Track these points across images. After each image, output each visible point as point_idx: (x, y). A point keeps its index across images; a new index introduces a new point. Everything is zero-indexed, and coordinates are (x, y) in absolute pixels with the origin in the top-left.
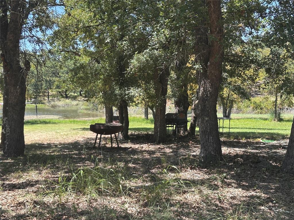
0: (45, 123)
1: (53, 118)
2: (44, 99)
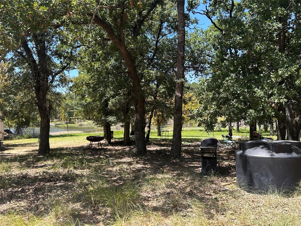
0: (71, 136)
1: (77, 132)
2: (75, 120)
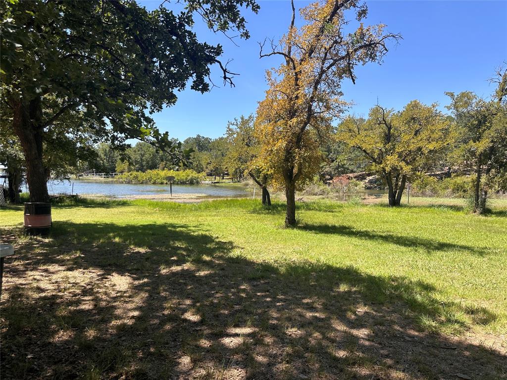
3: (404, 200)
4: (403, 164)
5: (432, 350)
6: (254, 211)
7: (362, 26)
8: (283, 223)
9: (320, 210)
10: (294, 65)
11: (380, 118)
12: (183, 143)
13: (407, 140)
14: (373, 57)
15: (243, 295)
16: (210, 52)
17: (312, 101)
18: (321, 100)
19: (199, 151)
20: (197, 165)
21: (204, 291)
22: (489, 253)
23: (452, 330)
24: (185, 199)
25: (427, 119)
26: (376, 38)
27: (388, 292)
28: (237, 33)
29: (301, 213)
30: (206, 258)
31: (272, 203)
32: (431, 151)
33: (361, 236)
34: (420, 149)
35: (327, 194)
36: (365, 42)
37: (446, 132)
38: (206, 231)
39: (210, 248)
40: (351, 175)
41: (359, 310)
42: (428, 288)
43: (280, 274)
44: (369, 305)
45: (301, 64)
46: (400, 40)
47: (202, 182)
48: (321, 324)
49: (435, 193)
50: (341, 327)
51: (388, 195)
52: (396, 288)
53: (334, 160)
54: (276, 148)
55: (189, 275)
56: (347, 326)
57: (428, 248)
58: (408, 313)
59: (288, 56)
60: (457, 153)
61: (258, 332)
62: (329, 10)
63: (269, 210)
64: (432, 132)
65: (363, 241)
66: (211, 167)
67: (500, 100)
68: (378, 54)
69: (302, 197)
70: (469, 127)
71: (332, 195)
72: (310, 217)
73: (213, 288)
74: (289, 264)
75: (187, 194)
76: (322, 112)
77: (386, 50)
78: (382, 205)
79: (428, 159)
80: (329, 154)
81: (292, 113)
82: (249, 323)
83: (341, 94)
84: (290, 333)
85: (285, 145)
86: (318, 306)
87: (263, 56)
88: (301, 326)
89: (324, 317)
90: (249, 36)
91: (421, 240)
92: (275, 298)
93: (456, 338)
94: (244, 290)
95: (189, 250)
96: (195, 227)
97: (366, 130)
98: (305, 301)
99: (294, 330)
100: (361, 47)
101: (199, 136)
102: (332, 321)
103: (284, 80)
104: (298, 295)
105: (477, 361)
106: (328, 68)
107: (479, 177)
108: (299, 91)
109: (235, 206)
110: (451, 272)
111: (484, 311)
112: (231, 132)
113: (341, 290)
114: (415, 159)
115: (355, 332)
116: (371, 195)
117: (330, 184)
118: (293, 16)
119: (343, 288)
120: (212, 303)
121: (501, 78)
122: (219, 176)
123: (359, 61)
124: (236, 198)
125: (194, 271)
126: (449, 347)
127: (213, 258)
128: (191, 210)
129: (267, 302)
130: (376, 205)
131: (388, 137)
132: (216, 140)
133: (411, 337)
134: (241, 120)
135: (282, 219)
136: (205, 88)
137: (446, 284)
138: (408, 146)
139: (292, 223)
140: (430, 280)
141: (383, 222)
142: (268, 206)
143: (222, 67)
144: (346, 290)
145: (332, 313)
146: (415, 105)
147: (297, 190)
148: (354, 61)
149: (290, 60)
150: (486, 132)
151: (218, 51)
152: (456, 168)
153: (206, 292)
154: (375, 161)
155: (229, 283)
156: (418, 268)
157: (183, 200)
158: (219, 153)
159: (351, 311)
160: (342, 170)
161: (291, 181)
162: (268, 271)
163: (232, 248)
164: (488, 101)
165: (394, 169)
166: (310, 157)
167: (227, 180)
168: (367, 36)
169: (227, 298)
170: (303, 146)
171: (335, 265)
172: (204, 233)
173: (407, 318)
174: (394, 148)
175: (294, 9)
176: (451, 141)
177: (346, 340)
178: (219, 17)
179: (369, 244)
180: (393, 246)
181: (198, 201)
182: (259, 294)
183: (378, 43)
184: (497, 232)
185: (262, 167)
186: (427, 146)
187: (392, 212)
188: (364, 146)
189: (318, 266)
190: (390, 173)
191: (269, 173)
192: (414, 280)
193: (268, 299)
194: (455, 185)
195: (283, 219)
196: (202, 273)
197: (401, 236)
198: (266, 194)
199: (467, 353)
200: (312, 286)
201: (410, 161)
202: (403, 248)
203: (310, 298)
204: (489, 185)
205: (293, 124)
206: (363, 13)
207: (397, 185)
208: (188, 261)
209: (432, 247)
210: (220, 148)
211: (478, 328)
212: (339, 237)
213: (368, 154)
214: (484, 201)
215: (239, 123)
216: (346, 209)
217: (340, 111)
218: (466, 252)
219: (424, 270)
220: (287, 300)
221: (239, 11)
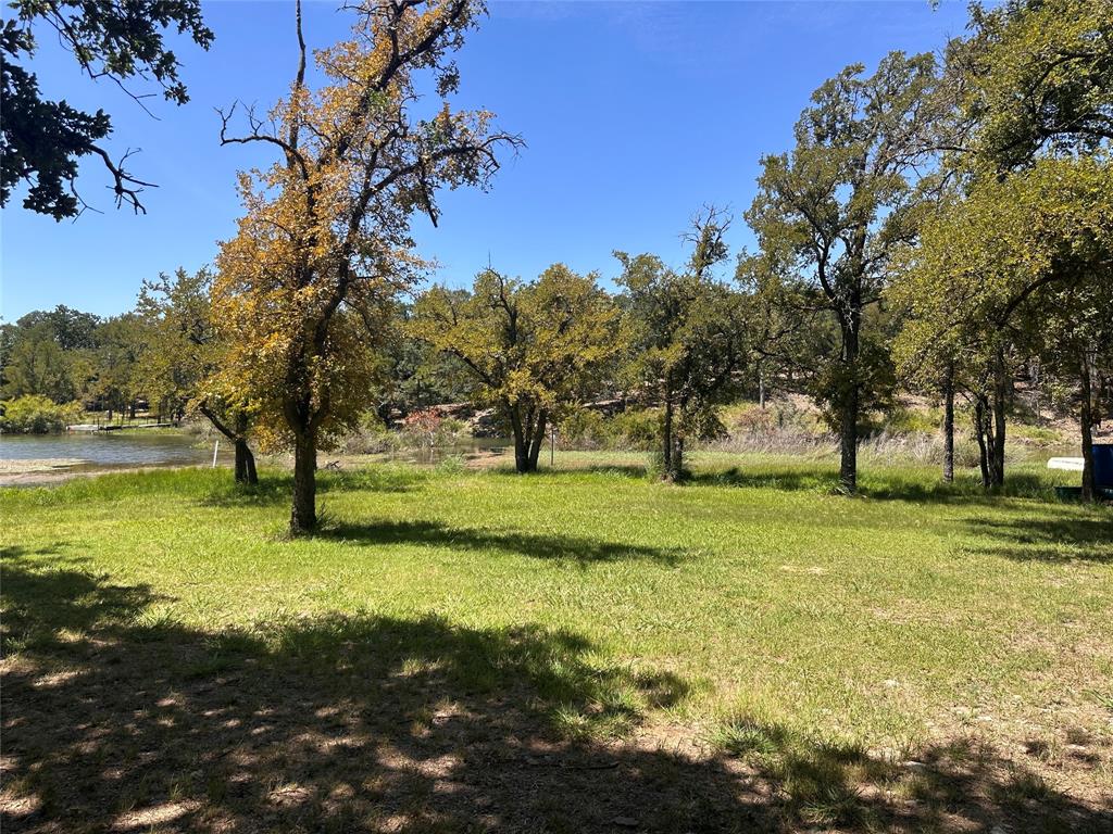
3: (544, 457)
4: (540, 388)
5: (575, 777)
6: (214, 500)
7: (446, 109)
8: (287, 527)
9: (376, 489)
10: (304, 170)
11: (493, 294)
12: (16, 325)
13: (548, 343)
14: (471, 177)
15: (168, 722)
16: (77, 126)
17: (347, 253)
18: (366, 252)
19: (63, 346)
20: (57, 384)
21: (56, 727)
22: (683, 560)
23: (613, 727)
24: (18, 473)
25: (580, 301)
26: (475, 138)
27: (500, 664)
28: (154, 87)
29: (333, 498)
30: (70, 636)
31: (261, 476)
32: (589, 364)
33: (458, 542)
34: (569, 359)
35: (395, 450)
36: (454, 142)
37: (614, 327)
38: (75, 562)
39: (83, 607)
40: (445, 407)
41: (439, 714)
42: (575, 643)
43: (268, 654)
44: (461, 700)
45: (319, 170)
46: (521, 149)
47: (72, 427)
48: (354, 761)
49: (599, 442)
50: (398, 762)
51: (514, 448)
52: (517, 653)
53: (409, 376)
54: (264, 353)
55: (14, 690)
56: (411, 757)
57: (581, 557)
58: (537, 704)
59: (291, 148)
60: (632, 368)
61: (198, 812)
62: (378, 63)
63: (253, 494)
64: (591, 326)
65: (461, 553)
66: (97, 389)
67: (700, 273)
68: (481, 170)
69: (336, 459)
70: (652, 320)
71: (404, 451)
72: (352, 507)
73: (83, 715)
74: (290, 629)
75: (25, 461)
76: (373, 277)
77: (496, 165)
78: (504, 471)
79: (584, 377)
80: (398, 363)
81: (303, 275)
82: (176, 793)
83: (410, 243)
84: (279, 799)
85: (286, 346)
86: (352, 720)
87: (228, 141)
88: (307, 775)
89: (362, 744)
90: (187, 98)
91: (571, 541)
92: (249, 717)
93: (620, 743)
94: (170, 710)
95: (19, 619)
96: (43, 552)
97: (467, 317)
98: (322, 713)
99: (288, 788)
100: (446, 152)
101: (62, 309)
102: (380, 751)
103: (281, 199)
104: (308, 700)
105: (651, 785)
106: (380, 186)
107: (670, 413)
108: (318, 228)
109: (160, 488)
110: (618, 603)
111: (669, 679)
112: (149, 308)
113: (405, 673)
114: (561, 379)
115: (429, 767)
116: (485, 449)
117: (400, 427)
118: (300, 60)
119: (410, 668)
120: (78, 757)
121: (700, 234)
122: (122, 411)
123: (443, 181)
124: (165, 469)
125: (33, 676)
126: (606, 762)
127: (90, 633)
128: (34, 505)
129: (230, 730)
130: (492, 471)
131: (512, 334)
132: (114, 321)
133: (538, 757)
134: (176, 280)
135: (282, 518)
136: (66, 208)
137: (609, 631)
138: (548, 352)
139: (307, 524)
140: (582, 627)
141: (503, 506)
142: (249, 485)
143: (109, 165)
144: (417, 671)
145: (380, 732)
146: (558, 274)
147: (320, 448)
148: (435, 179)
149: (295, 158)
150: (678, 330)
151: (100, 125)
152: (635, 393)
153: (63, 728)
154: (487, 381)
155: (131, 696)
156: (560, 602)
157: (10, 478)
158: (122, 353)
159: (422, 720)
160: (425, 398)
161: (303, 428)
162: (239, 651)
163: (147, 602)
164: (680, 273)
165: (525, 397)
166: (347, 375)
167: (142, 421)
168: (459, 132)
169: (121, 737)
170: (330, 350)
171: (398, 616)
172: (67, 567)
173: (534, 715)
174: (522, 356)
175: (303, 47)
176: (623, 346)
177: (406, 789)
178: (107, 41)
179: (473, 558)
180: (518, 560)
181: (58, 478)
182: (209, 713)
183: (481, 149)
184: (699, 516)
185: (230, 396)
186: (582, 354)
187: (521, 485)
188: (467, 351)
189: (362, 623)
190: (516, 405)
191: (249, 408)
192: (552, 629)
193: (232, 723)
194: (632, 427)
195: (285, 515)
196: (53, 680)
197: (535, 536)
198: (244, 458)
199: (636, 772)
200: (341, 674)
201: (553, 383)
202: (536, 562)
203: (335, 704)
204: (687, 425)
205: (305, 299)
206: (449, 82)
207: (530, 429)
208: (11, 651)
209: (589, 555)
210: (124, 341)
211: (657, 716)
212: (413, 548)
213: (474, 366)
214: (679, 457)
215: (172, 287)
216: (432, 482)
217: (410, 279)
218: (647, 560)
219: (572, 605)
220: (279, 717)
221: (159, 36)
